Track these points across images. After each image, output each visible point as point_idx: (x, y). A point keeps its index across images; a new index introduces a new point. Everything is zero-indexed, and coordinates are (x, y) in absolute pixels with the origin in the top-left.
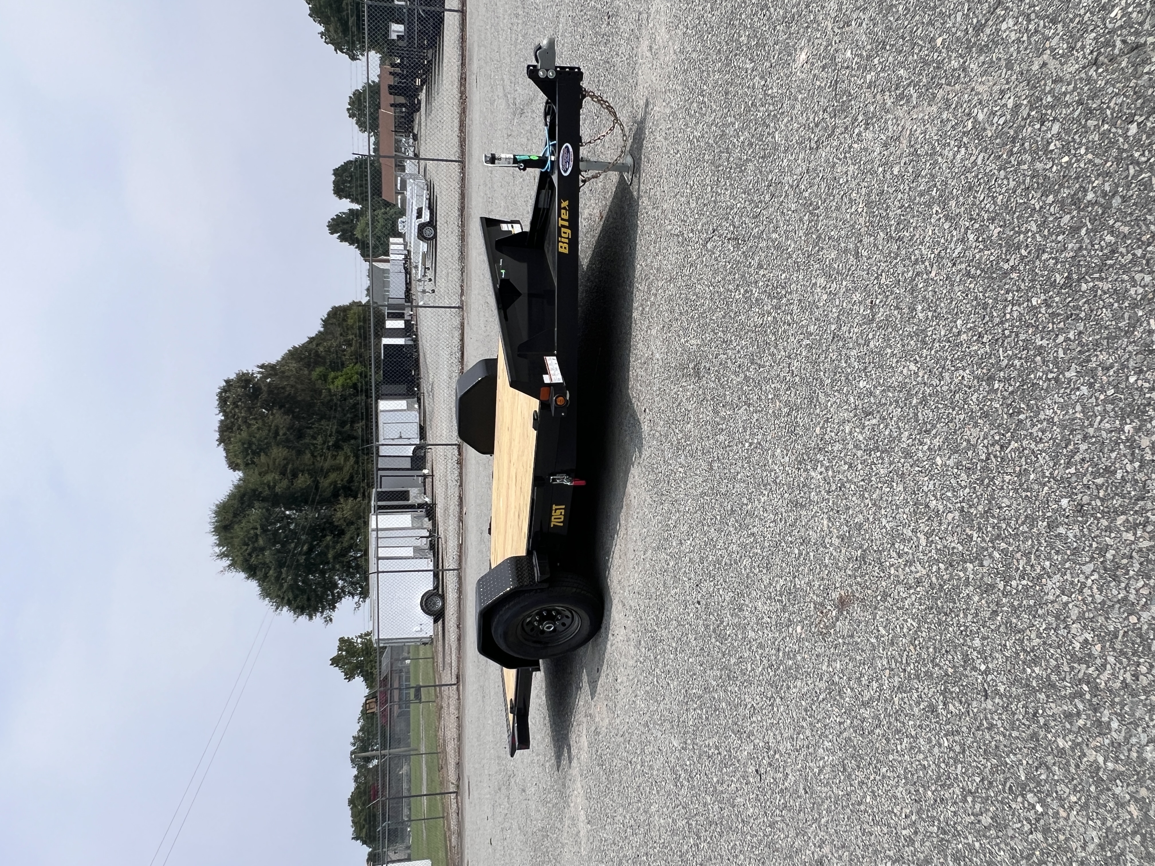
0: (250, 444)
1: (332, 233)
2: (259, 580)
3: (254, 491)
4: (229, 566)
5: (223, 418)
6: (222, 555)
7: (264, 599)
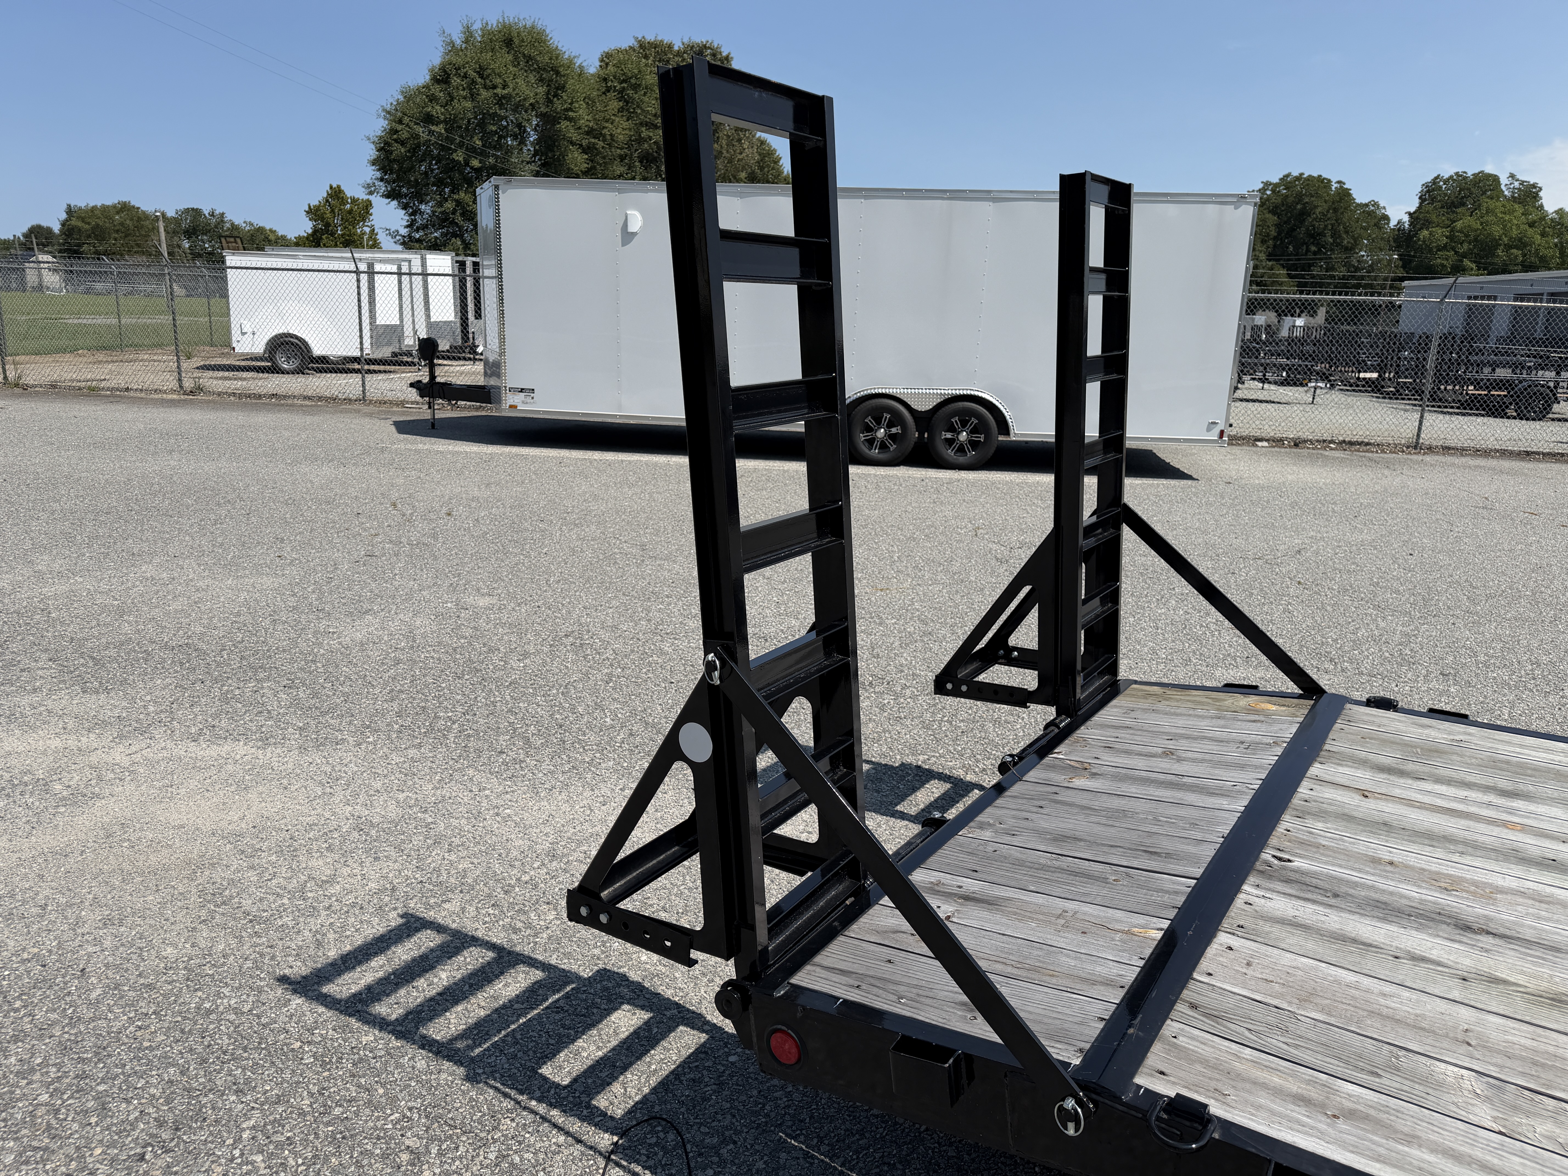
0: (636, 87)
2: (426, 87)
3: (562, 88)
4: (452, 43)
5: (676, 48)
6: (468, 34)
7: (402, 92)
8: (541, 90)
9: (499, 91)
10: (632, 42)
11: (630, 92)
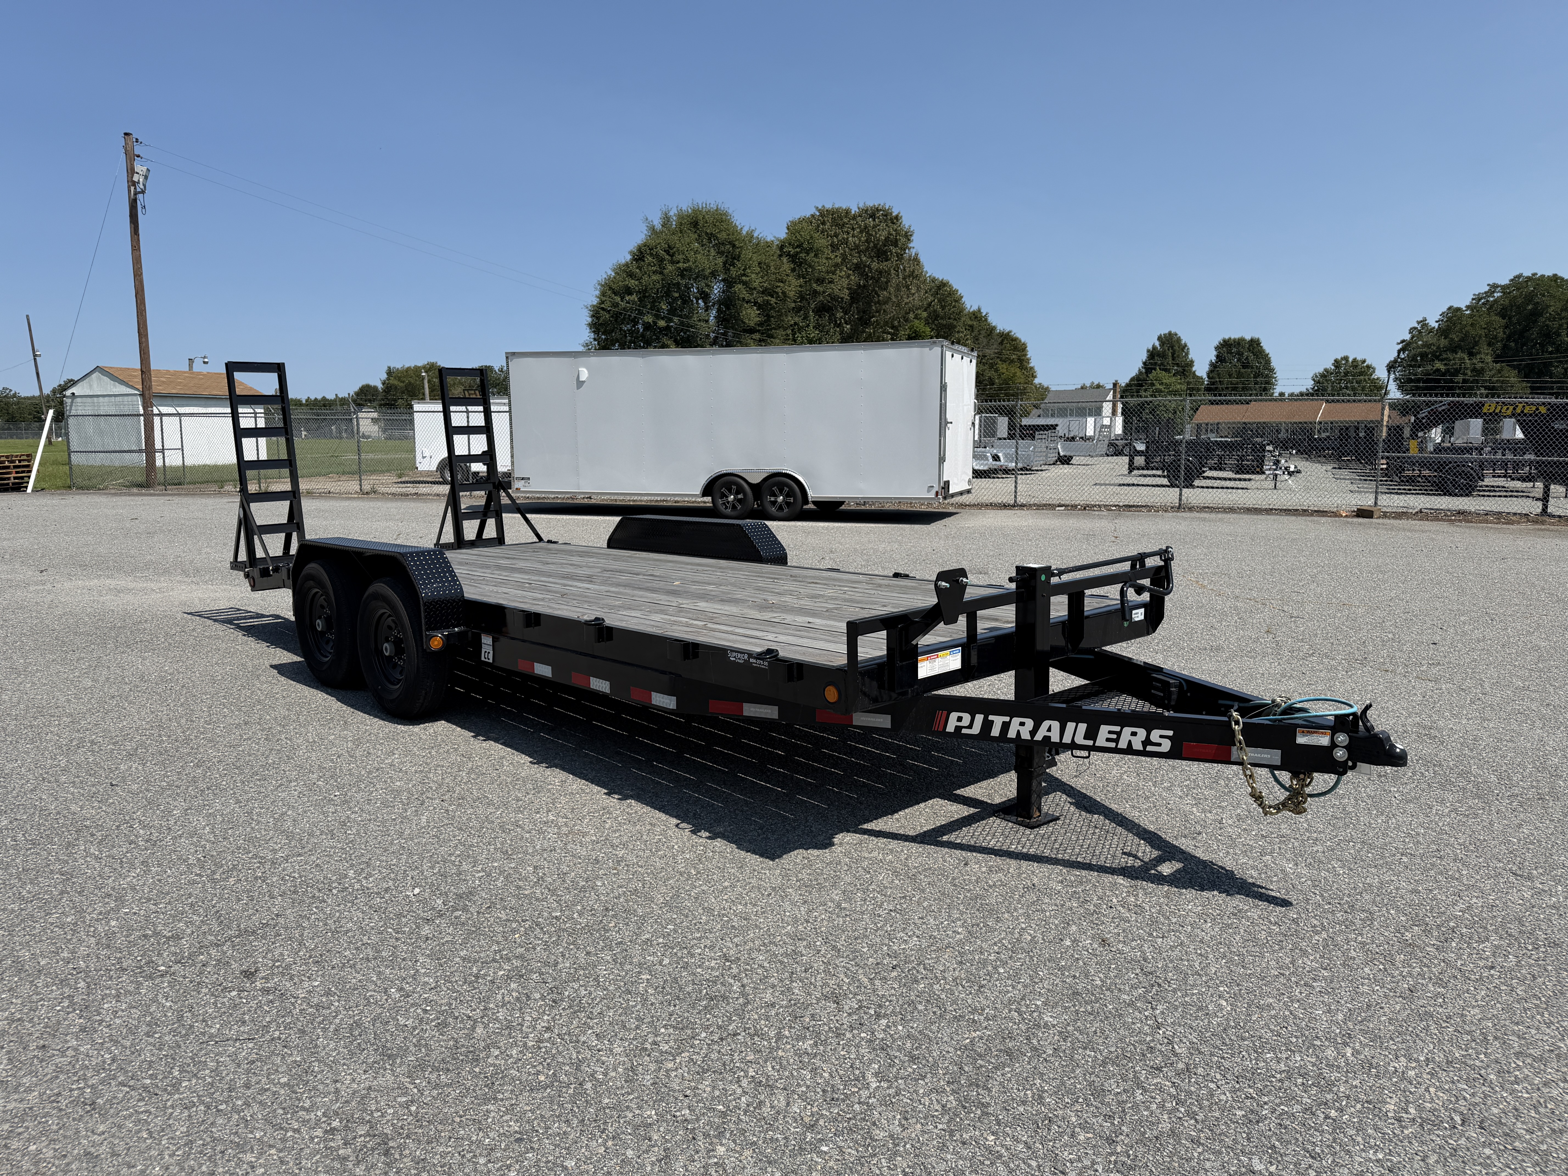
0: (808, 250)
1: (1159, 338)
4: (653, 227)
5: (853, 212)
6: (666, 219)
7: (612, 269)
8: (720, 261)
9: (681, 265)
10: (813, 211)
11: (803, 255)
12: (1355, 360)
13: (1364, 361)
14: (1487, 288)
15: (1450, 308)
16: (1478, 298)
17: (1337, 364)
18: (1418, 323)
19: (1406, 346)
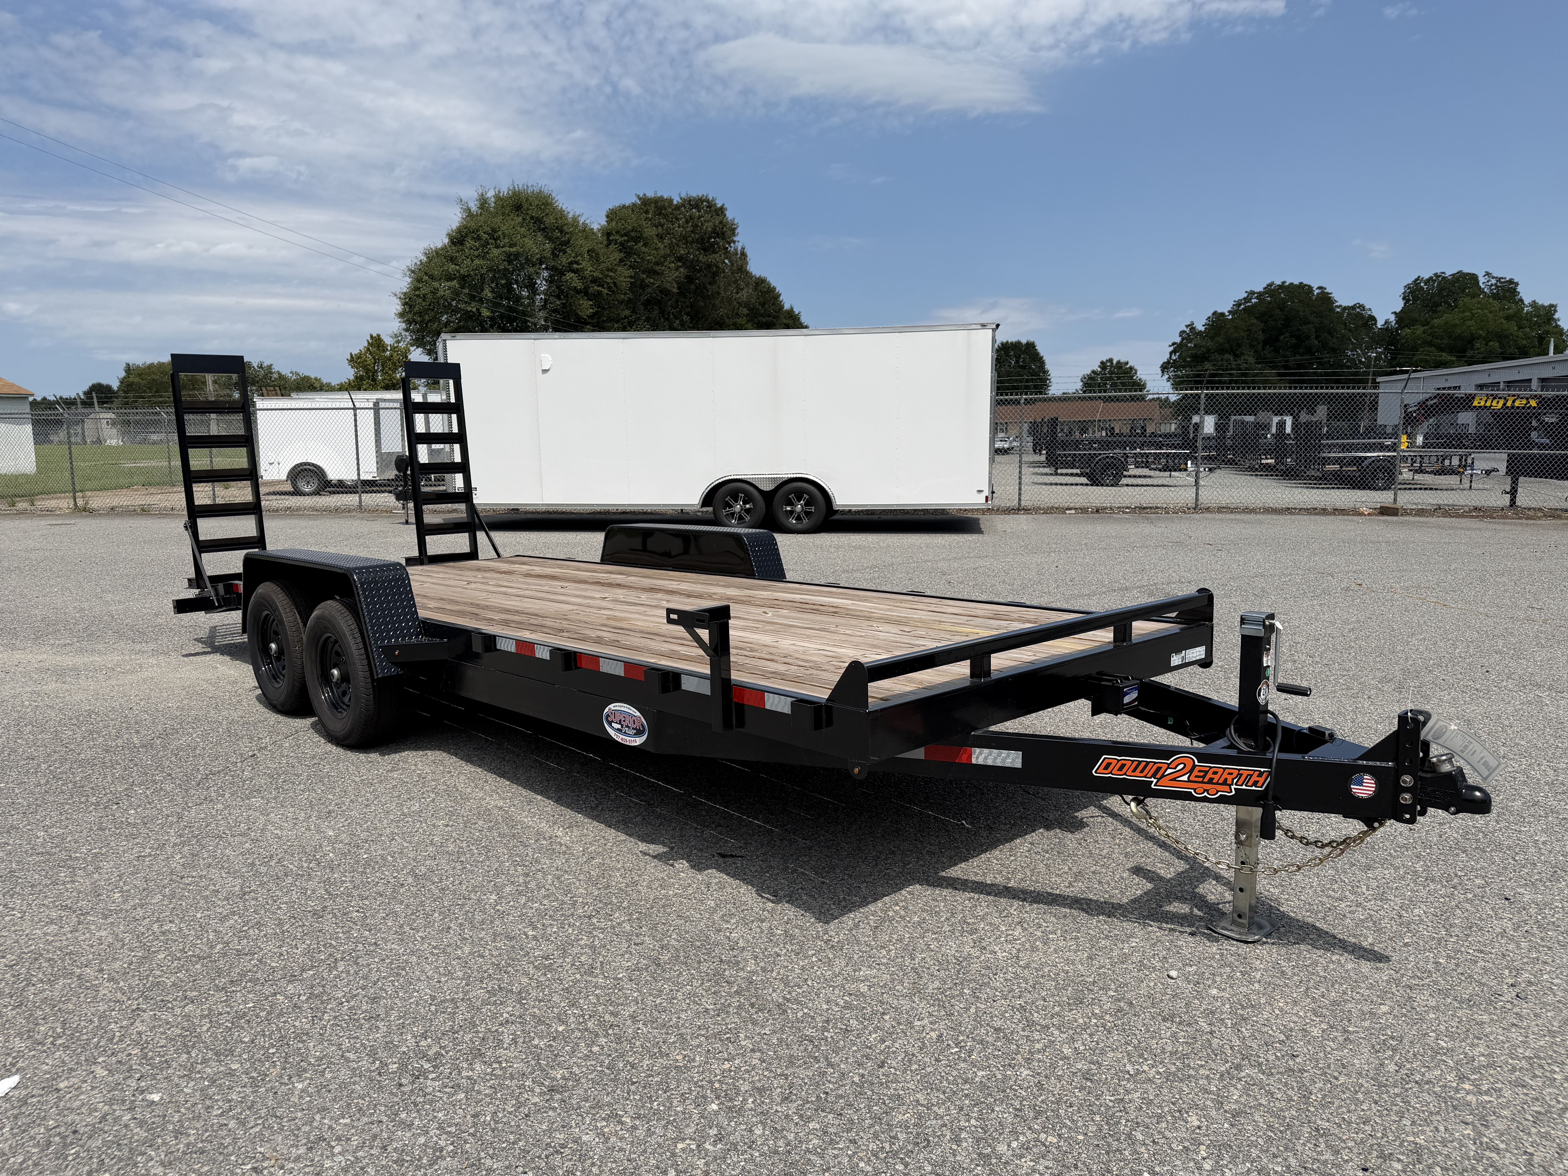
0: (636, 239)
2: (446, 248)
3: (567, 243)
4: (468, 210)
6: (483, 202)
7: (425, 253)
8: (548, 246)
10: (634, 200)
11: (631, 244)
12: (1118, 362)
13: (1127, 363)
14: (1246, 295)
15: (1215, 313)
16: (1238, 304)
17: (1103, 365)
18: (1187, 326)
19: (1177, 348)
